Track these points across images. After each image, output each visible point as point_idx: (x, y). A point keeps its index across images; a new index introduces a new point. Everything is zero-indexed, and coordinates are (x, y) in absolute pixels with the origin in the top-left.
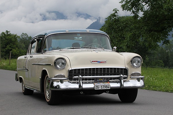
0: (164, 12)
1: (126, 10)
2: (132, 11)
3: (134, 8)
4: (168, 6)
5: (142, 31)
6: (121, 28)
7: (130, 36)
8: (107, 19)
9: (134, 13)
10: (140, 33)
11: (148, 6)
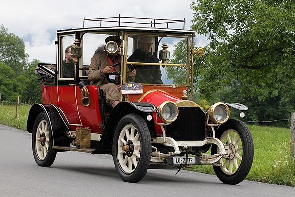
0: (252, 38)
1: (199, 33)
2: (211, 35)
3: (212, 31)
4: (258, 29)
5: (223, 67)
6: (195, 61)
7: (205, 74)
8: (176, 47)
9: (213, 38)
10: (220, 70)
11: (230, 28)
